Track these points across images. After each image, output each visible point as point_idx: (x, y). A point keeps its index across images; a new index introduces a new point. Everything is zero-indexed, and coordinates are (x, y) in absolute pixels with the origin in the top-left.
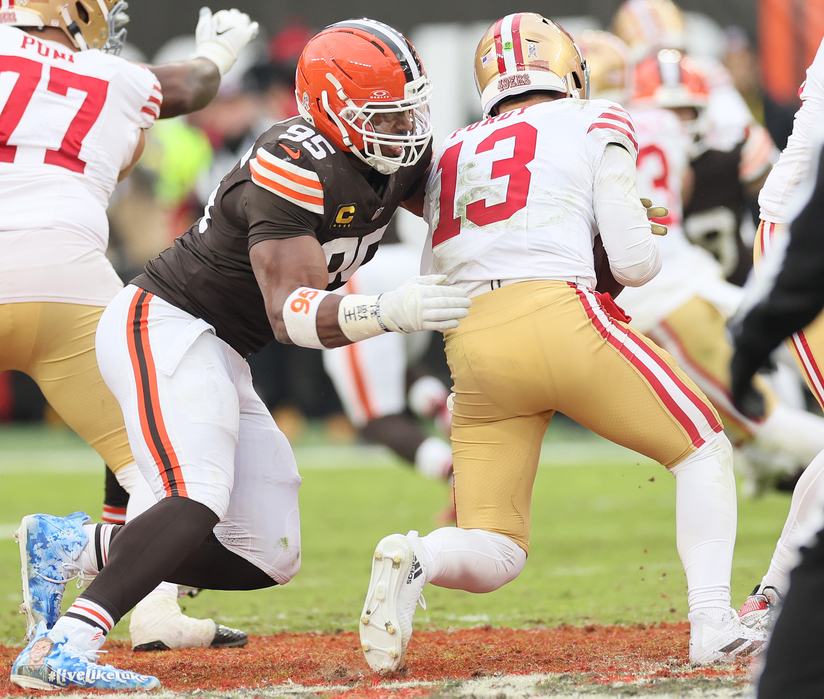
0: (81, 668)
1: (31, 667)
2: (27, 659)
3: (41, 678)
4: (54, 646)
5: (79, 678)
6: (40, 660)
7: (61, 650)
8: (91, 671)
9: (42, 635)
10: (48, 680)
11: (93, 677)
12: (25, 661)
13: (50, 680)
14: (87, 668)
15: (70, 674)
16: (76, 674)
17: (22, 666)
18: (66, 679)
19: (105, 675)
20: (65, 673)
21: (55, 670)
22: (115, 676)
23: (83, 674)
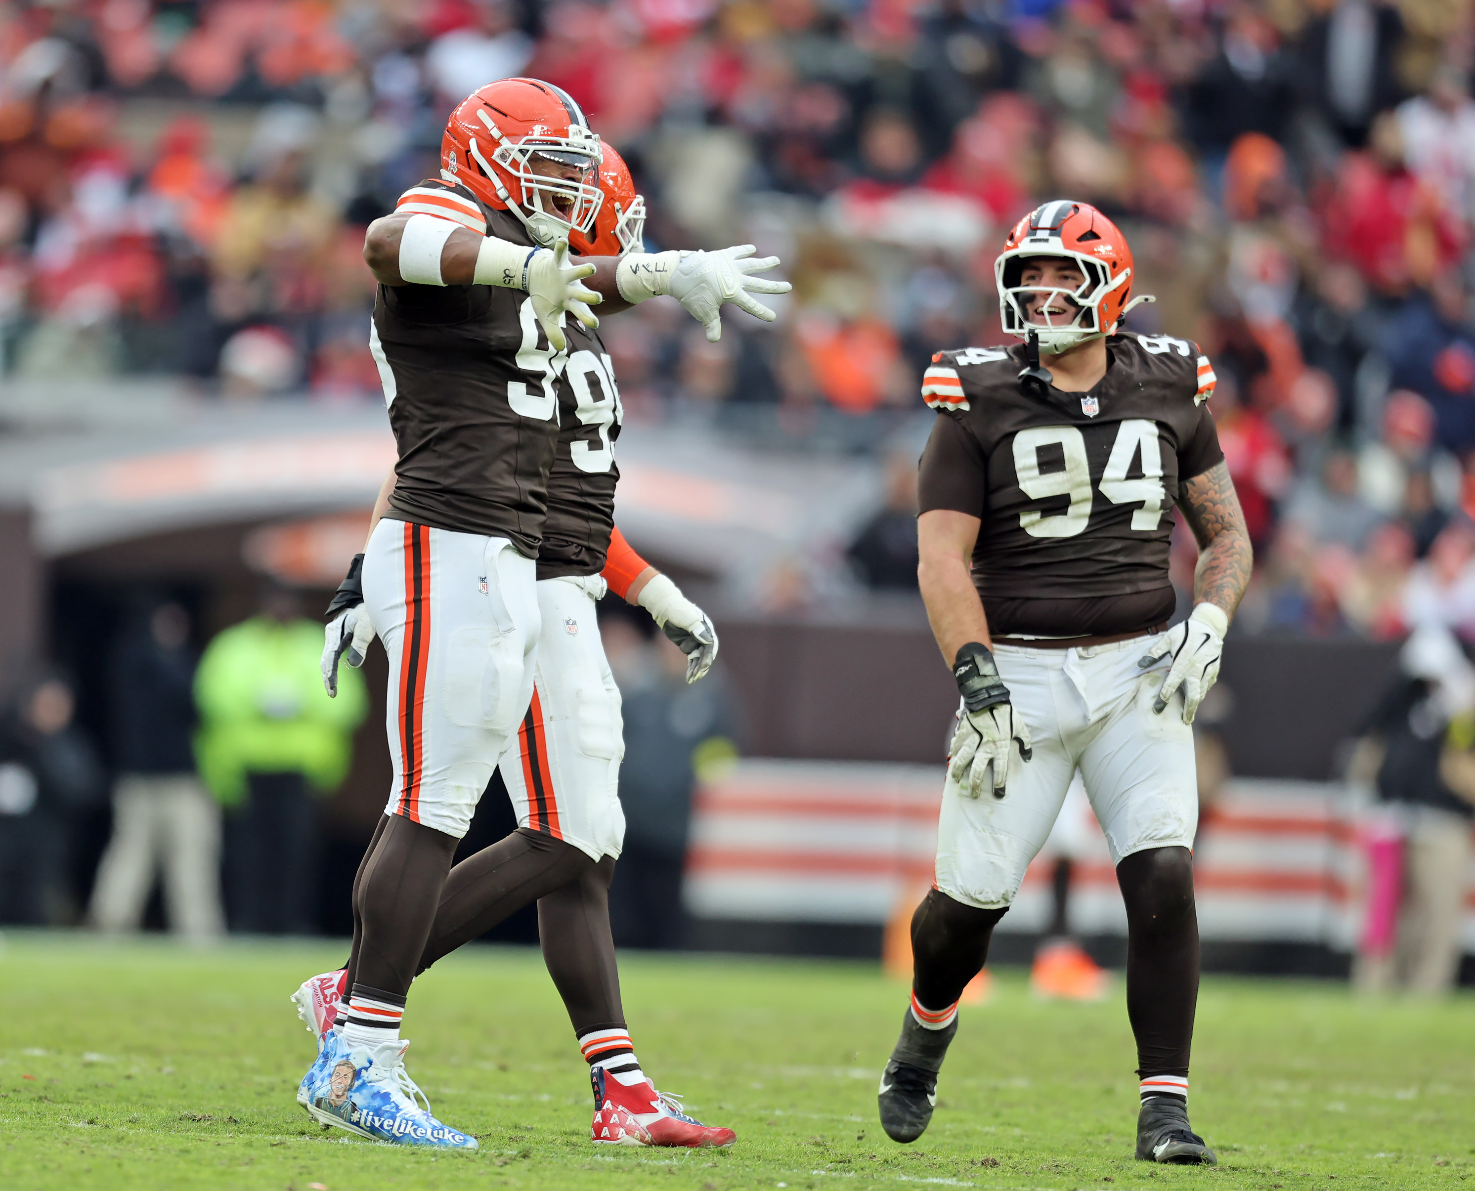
0: (390, 1115)
1: (331, 1102)
2: (328, 1092)
3: (342, 1117)
4: (357, 1074)
5: (385, 1126)
6: (343, 1094)
7: (365, 1078)
8: (401, 1121)
9: (343, 1056)
10: (351, 1119)
11: (402, 1130)
12: (325, 1093)
13: (352, 1120)
14: (398, 1115)
15: (376, 1119)
16: (384, 1121)
17: (322, 1098)
18: (371, 1123)
19: (415, 1130)
20: (371, 1117)
21: (360, 1111)
22: (426, 1133)
23: (391, 1123)
